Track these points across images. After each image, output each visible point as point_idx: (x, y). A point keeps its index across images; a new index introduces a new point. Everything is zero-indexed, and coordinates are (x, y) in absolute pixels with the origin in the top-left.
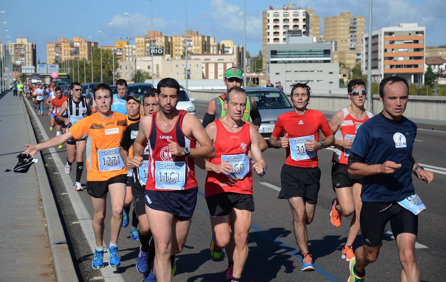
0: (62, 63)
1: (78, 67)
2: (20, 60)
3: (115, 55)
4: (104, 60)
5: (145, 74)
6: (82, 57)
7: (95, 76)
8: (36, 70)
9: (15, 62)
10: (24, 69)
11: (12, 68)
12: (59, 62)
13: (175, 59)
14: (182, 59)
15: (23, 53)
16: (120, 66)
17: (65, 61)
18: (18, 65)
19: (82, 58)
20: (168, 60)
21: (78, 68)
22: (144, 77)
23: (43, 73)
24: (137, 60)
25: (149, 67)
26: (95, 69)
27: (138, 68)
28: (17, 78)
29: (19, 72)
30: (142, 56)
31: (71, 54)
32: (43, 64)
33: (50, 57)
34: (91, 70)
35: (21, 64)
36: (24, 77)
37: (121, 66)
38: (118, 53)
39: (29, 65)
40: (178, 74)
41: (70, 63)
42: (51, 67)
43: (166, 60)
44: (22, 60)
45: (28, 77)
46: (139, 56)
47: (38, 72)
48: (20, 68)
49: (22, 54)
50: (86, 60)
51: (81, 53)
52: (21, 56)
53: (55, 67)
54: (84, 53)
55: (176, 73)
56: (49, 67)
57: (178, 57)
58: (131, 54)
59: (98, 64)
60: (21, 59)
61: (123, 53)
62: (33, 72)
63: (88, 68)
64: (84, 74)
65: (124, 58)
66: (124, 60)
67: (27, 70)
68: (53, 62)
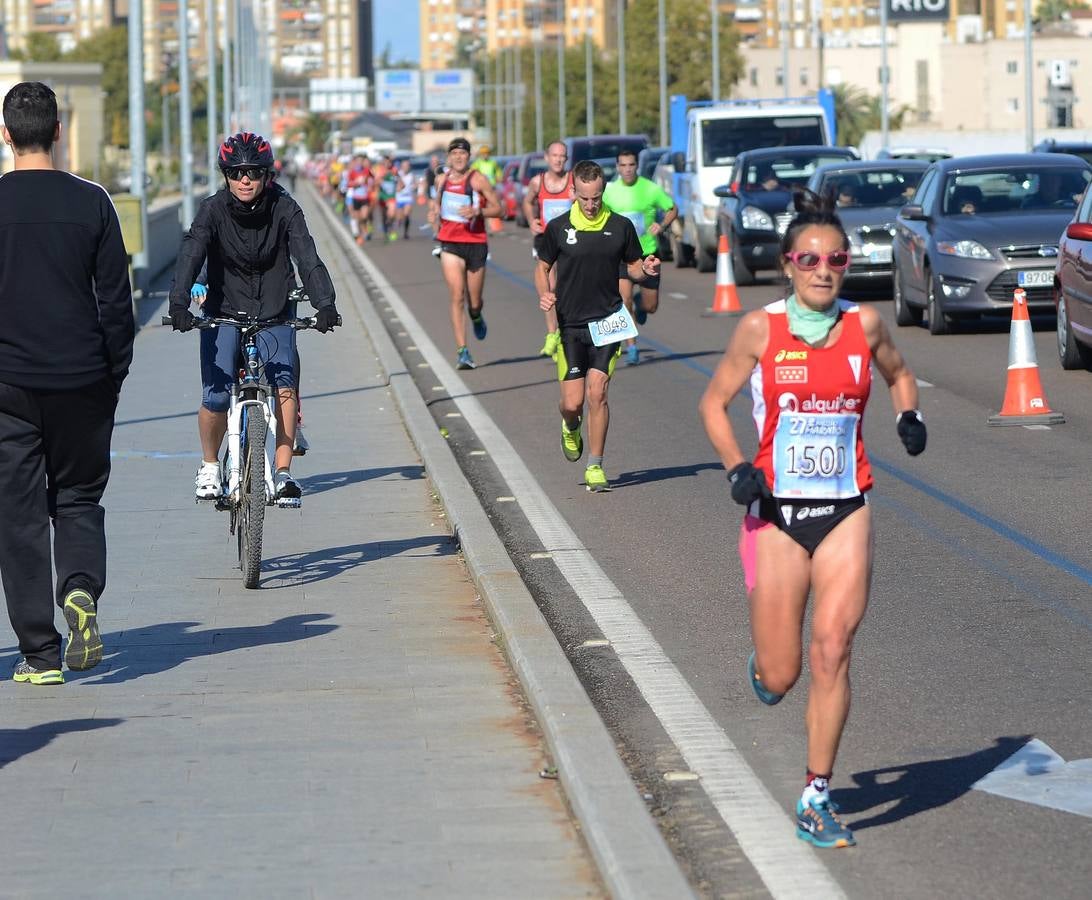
0: (486, 60)
1: (561, 79)
2: (300, 54)
3: (728, 19)
4: (676, 44)
5: (865, 109)
6: (581, 29)
7: (639, 120)
8: (371, 99)
9: (279, 60)
10: (320, 92)
11: (268, 90)
12: (474, 57)
13: (1003, 38)
14: (1034, 33)
15: (314, 22)
16: (748, 68)
17: (503, 54)
18: (292, 75)
19: (575, 39)
20: (970, 40)
21: (556, 84)
22: (863, 122)
23: (403, 108)
24: (827, 43)
25: (884, 75)
26: (635, 88)
27: (833, 78)
28: (290, 133)
29: (298, 106)
30: (853, 22)
31: (530, 22)
32: (406, 66)
33: (434, 37)
34: (616, 92)
35: (306, 72)
36: (318, 129)
37: (754, 73)
38: (741, 13)
39: (340, 75)
40: (1016, 107)
41: (522, 62)
42: (440, 79)
43: (961, 38)
44: (311, 53)
45: (339, 129)
46: (837, 22)
47: (384, 105)
48: (301, 91)
49: (312, 26)
50: (594, 48)
51: (573, 12)
52: (308, 33)
53: (455, 79)
54: (591, 12)
55: (1010, 100)
56: (430, 83)
57: (1019, 28)
58: (799, 16)
59: (650, 63)
60: (302, 46)
61: (764, 11)
62: (361, 103)
63: (606, 84)
64: (584, 113)
65: (770, 32)
66: (770, 43)
67: (334, 98)
68: (451, 56)
